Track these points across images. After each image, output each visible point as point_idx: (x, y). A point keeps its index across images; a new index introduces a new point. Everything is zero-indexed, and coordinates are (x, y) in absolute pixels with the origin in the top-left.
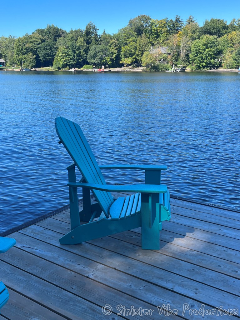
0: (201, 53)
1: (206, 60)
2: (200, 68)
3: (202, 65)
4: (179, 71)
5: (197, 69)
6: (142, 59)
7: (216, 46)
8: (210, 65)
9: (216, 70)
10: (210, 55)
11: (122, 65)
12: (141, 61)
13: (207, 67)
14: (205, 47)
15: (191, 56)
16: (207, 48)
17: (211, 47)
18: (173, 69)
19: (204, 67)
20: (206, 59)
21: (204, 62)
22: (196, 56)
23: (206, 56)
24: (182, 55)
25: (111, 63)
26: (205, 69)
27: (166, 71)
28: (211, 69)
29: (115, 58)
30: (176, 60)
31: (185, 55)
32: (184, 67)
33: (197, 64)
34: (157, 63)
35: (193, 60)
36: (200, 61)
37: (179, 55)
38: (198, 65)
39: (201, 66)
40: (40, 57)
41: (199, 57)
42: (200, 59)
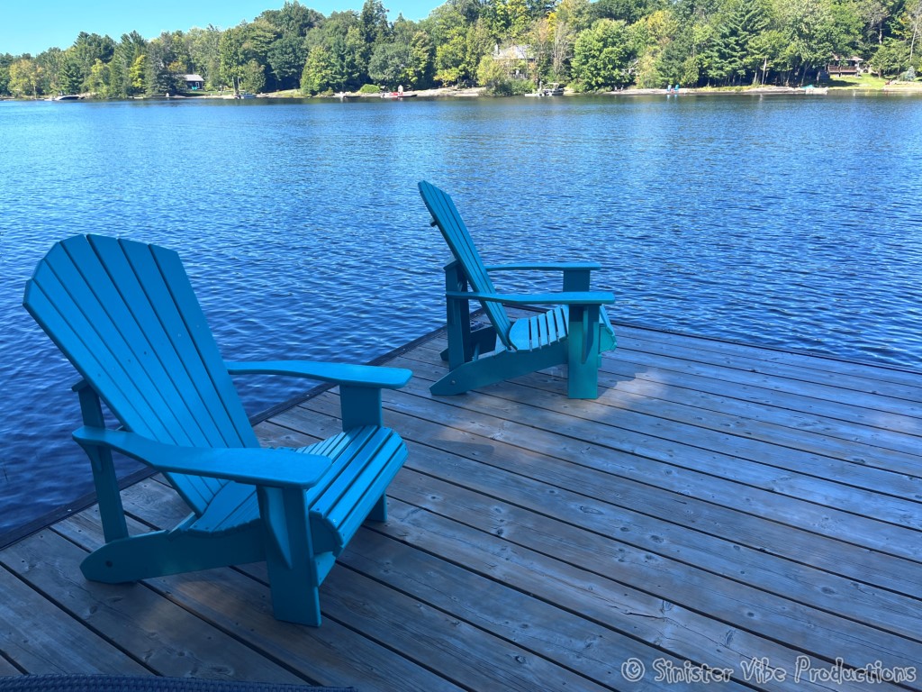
0: (594, 57)
1: (602, 72)
2: (592, 87)
3: (597, 82)
4: (550, 94)
5: (586, 90)
6: (478, 72)
7: (622, 41)
8: (611, 82)
9: (623, 92)
10: (611, 61)
11: (439, 84)
12: (475, 75)
13: (605, 85)
14: (601, 44)
15: (574, 63)
16: (605, 46)
17: (614, 44)
18: (539, 90)
19: (600, 86)
20: (604, 68)
21: (599, 74)
22: (584, 64)
23: (605, 64)
24: (557, 63)
25: (417, 81)
26: (602, 90)
27: (526, 95)
28: (613, 90)
29: (424, 69)
30: (546, 73)
31: (564, 62)
32: (562, 86)
33: (586, 80)
34: (508, 78)
35: (579, 72)
36: (592, 73)
37: (550, 62)
38: (587, 83)
39: (593, 83)
40: (273, 70)
41: (591, 66)
42: (592, 69)
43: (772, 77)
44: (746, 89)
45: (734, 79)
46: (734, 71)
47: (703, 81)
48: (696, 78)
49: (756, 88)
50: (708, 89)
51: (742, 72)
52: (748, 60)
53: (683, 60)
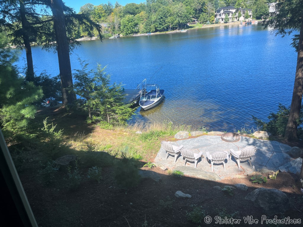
0: (127, 26)
1: (130, 30)
2: (127, 34)
3: (129, 33)
4: (116, 37)
5: (126, 35)
7: (134, 21)
8: (133, 32)
10: (132, 26)
11: (83, 37)
12: (93, 33)
13: (131, 33)
14: (128, 22)
15: (121, 28)
16: (129, 22)
17: (131, 22)
18: (113, 36)
19: (130, 34)
20: (130, 29)
21: (129, 30)
22: (124, 28)
23: (130, 27)
24: (116, 27)
25: (75, 36)
26: (130, 35)
27: (109, 38)
28: (134, 34)
29: (77, 33)
30: (114, 31)
31: (118, 27)
32: (119, 35)
33: (125, 32)
34: (103, 33)
35: (123, 30)
36: (127, 30)
37: (114, 28)
38: (126, 33)
39: (128, 33)
41: (126, 28)
42: (127, 29)
43: (173, 29)
44: (167, 32)
45: (164, 30)
46: (163, 28)
47: (156, 31)
48: (155, 30)
49: (170, 32)
50: (158, 33)
51: (165, 28)
52: (166, 25)
53: (150, 26)
